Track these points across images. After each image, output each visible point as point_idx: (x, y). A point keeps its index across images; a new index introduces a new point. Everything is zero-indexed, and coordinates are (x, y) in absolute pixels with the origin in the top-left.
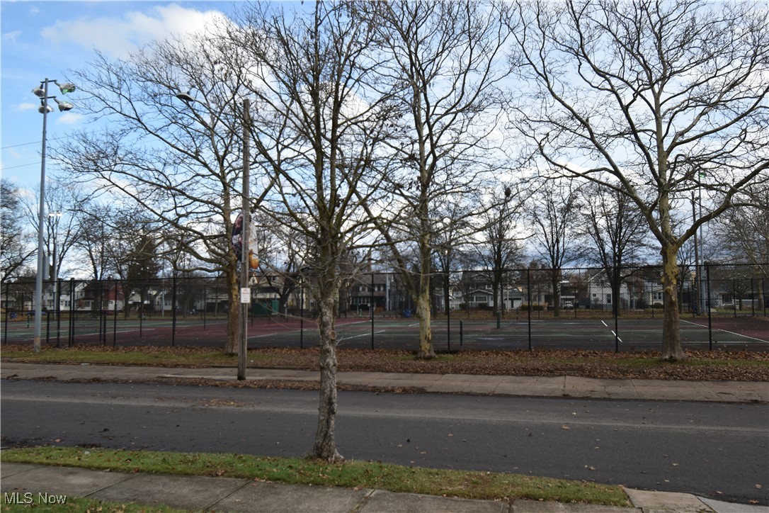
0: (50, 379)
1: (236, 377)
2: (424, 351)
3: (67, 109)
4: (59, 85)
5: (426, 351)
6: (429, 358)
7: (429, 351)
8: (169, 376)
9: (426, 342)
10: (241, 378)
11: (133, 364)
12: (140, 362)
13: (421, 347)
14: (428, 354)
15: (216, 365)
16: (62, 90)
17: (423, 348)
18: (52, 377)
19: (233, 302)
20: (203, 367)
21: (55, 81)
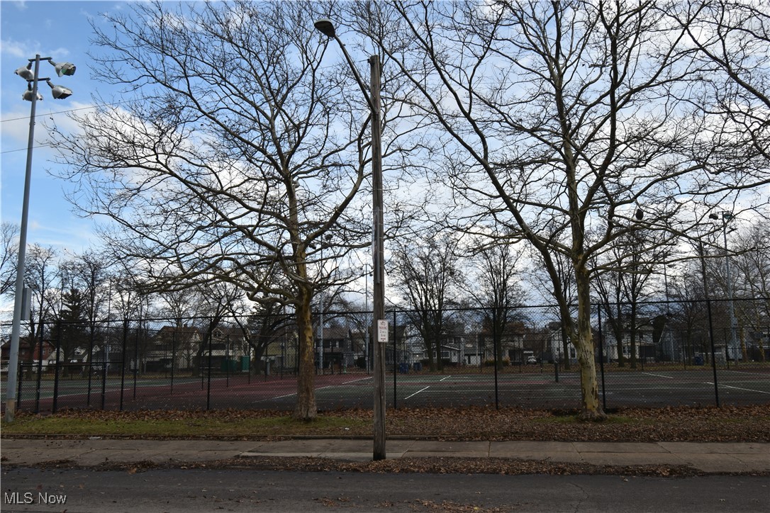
0: (64, 464)
1: (371, 455)
2: (590, 410)
3: (64, 96)
4: (54, 65)
5: (595, 410)
6: (600, 420)
7: (598, 410)
8: (246, 454)
9: (594, 397)
10: (379, 456)
11: (169, 436)
12: (179, 434)
13: (585, 404)
14: (596, 414)
15: (298, 435)
16: (58, 71)
17: (589, 406)
18: (68, 461)
19: (307, 346)
20: (280, 440)
21: (49, 59)
